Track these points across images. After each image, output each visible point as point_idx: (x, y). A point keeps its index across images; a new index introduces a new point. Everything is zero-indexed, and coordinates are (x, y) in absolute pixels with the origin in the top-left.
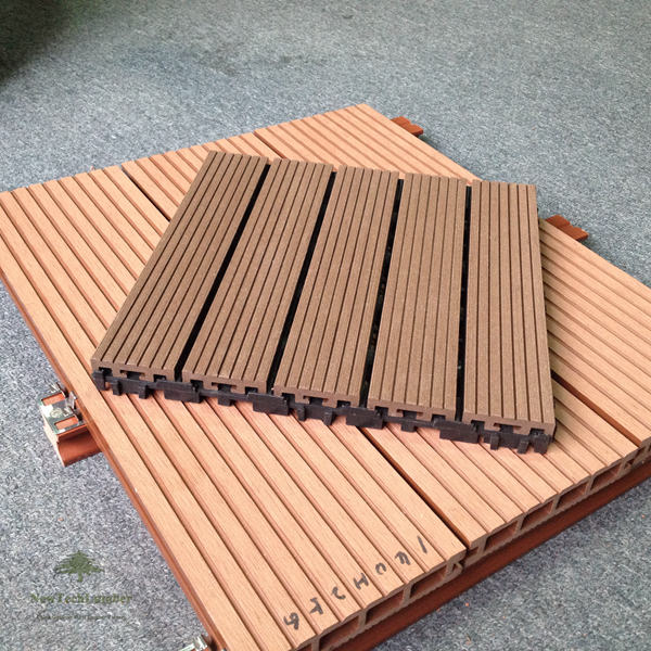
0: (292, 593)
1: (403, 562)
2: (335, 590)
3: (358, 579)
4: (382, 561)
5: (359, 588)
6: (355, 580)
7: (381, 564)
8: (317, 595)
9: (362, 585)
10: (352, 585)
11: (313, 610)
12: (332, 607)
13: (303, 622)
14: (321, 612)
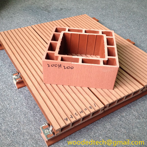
0: (66, 114)
1: (90, 108)
2: (76, 113)
3: (81, 112)
4: (86, 108)
8: (72, 114)
10: (79, 113)
11: (71, 117)
12: (75, 117)
13: (68, 120)
14: (72, 118)
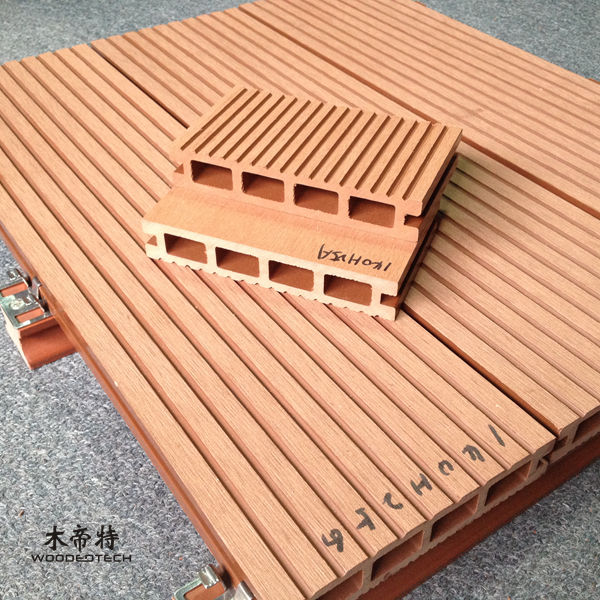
1: (474, 458)
2: (388, 497)
3: (417, 482)
4: (446, 457)
5: (421, 493)
6: (412, 484)
7: (445, 462)
8: (364, 505)
9: (424, 490)
10: (410, 491)
11: (361, 525)
12: (387, 518)
13: (347, 541)
14: (372, 527)
